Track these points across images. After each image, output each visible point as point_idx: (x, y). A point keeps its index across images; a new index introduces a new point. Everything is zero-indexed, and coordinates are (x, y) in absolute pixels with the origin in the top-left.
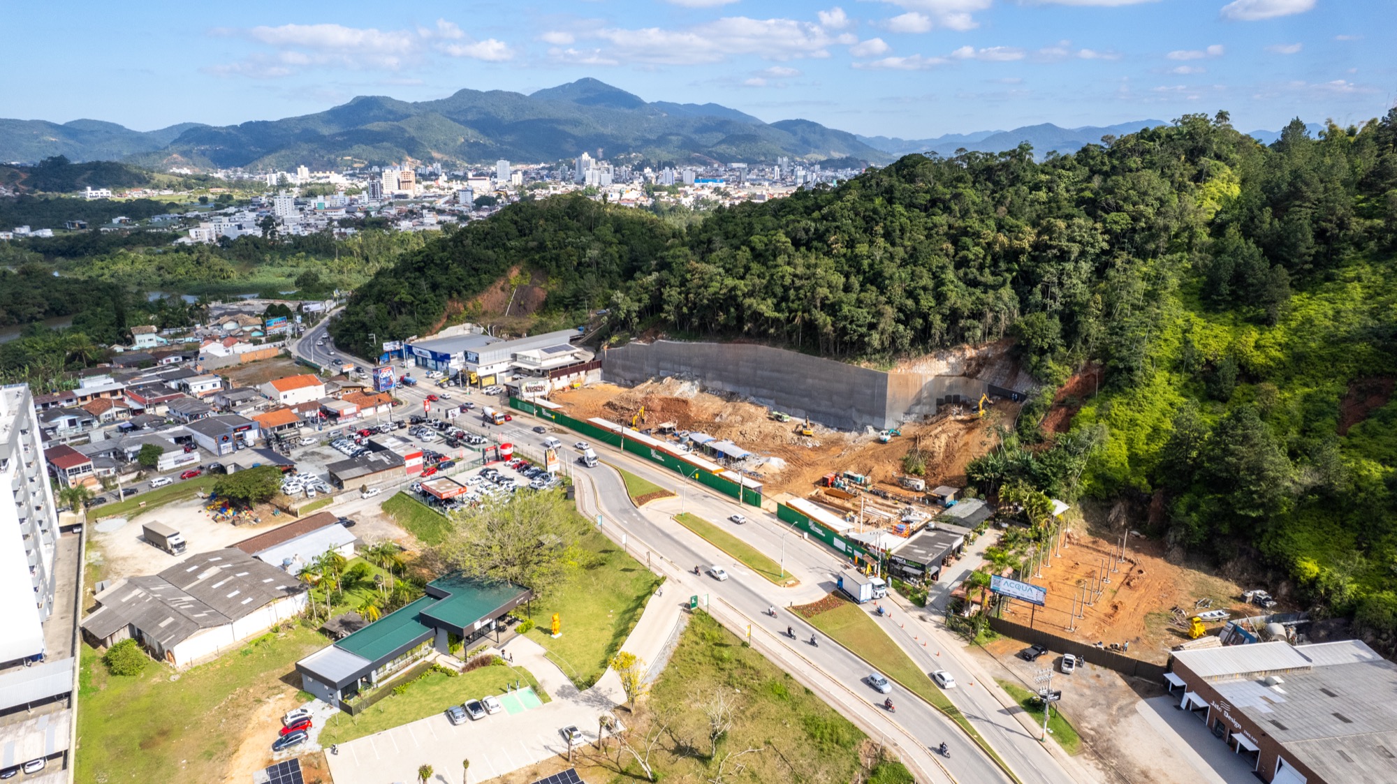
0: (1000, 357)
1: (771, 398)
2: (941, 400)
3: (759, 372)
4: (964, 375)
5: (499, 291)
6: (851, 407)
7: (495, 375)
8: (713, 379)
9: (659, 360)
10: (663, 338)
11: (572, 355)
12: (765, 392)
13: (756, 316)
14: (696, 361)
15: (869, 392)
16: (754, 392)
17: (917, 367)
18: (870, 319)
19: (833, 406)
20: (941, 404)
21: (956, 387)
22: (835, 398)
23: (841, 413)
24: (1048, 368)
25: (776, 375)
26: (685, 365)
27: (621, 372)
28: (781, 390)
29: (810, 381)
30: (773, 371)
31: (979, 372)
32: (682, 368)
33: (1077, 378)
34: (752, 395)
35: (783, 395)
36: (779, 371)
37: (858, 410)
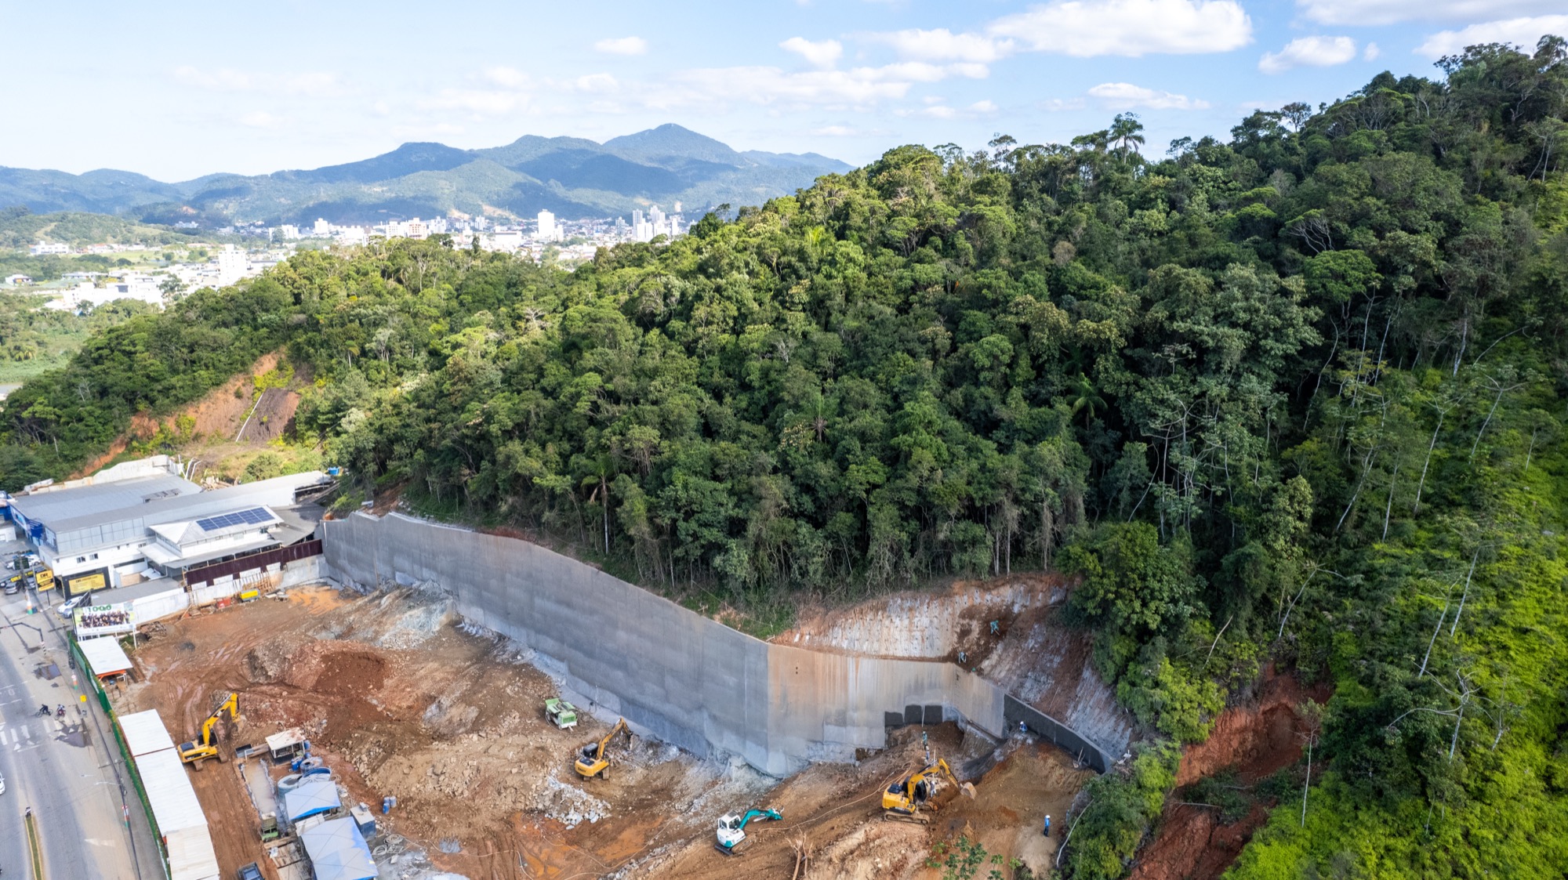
0: (1041, 615)
1: (561, 659)
2: (897, 715)
3: (538, 601)
4: (952, 657)
5: (232, 398)
6: (700, 708)
7: (105, 571)
8: (471, 603)
9: (394, 551)
10: (398, 509)
11: (264, 530)
12: (549, 644)
13: (523, 484)
14: (443, 562)
15: (731, 680)
16: (533, 641)
17: (838, 631)
18: (730, 510)
19: (666, 699)
20: (897, 727)
21: (932, 686)
22: (669, 680)
23: (683, 717)
24: (1157, 684)
25: (565, 611)
26: (428, 566)
27: (348, 567)
28: (577, 646)
29: (622, 635)
30: (559, 602)
31: (986, 652)
32: (426, 573)
33: (1242, 719)
34: (530, 647)
35: (579, 656)
36: (569, 605)
37: (714, 718)
